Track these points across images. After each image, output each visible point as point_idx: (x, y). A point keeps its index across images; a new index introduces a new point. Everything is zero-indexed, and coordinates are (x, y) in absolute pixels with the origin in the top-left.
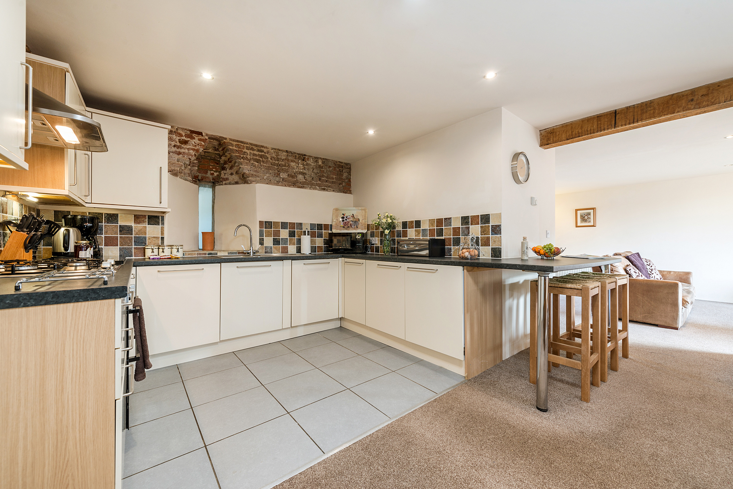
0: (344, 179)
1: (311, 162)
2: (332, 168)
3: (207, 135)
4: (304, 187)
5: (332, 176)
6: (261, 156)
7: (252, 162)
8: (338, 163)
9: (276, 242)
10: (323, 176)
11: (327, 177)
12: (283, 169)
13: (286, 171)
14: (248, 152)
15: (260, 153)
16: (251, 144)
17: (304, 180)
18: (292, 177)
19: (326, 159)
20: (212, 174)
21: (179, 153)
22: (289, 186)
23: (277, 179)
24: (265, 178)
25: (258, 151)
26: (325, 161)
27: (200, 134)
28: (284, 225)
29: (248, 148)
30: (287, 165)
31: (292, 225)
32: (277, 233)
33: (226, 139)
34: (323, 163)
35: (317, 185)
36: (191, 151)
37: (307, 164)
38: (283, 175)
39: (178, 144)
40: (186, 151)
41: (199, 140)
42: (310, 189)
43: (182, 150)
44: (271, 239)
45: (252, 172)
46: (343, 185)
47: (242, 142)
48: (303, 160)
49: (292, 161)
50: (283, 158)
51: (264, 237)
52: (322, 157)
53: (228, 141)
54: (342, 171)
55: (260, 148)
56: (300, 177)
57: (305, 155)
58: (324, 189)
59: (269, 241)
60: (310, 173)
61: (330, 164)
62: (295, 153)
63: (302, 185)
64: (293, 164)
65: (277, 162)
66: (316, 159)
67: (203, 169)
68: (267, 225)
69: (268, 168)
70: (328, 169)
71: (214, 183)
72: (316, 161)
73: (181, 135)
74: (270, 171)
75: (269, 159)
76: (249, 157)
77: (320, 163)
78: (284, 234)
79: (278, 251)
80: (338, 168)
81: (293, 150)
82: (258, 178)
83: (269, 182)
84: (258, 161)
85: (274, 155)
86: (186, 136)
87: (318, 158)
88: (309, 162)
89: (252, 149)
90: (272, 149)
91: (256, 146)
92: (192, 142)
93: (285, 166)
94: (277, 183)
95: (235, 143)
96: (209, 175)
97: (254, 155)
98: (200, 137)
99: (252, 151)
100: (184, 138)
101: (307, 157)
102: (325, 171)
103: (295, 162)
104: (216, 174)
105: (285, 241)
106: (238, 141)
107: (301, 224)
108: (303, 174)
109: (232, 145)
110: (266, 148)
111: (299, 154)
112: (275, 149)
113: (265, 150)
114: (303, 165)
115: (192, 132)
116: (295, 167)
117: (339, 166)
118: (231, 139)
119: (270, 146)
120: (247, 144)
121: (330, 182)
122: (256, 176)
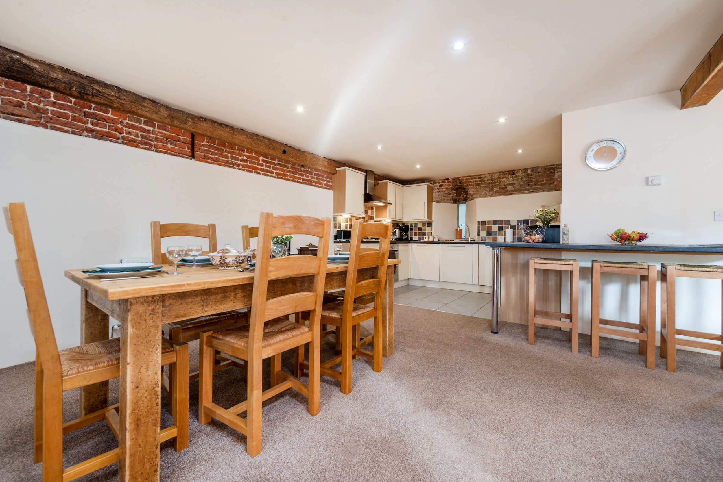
0: (556, 179)
1: (520, 174)
2: (541, 173)
3: (451, 179)
4: (513, 194)
5: (541, 179)
6: (481, 181)
7: (475, 186)
8: (550, 167)
9: (489, 234)
10: (532, 181)
11: (536, 182)
12: (496, 185)
13: (498, 186)
14: (472, 181)
15: (480, 179)
16: (475, 176)
17: (513, 189)
18: (503, 188)
19: (535, 167)
20: (463, 196)
21: (439, 192)
22: (500, 195)
23: (492, 193)
24: (483, 194)
25: (479, 178)
26: (534, 169)
27: (448, 179)
28: (495, 223)
29: (472, 179)
30: (499, 181)
31: (501, 222)
32: (489, 228)
33: (460, 177)
34: (532, 171)
35: (526, 190)
36: (444, 189)
37: (516, 176)
38: (496, 189)
39: (439, 187)
40: (442, 190)
41: (448, 182)
42: (518, 194)
43: (441, 190)
44: (486, 232)
45: (474, 192)
46: (555, 184)
47: (469, 176)
48: (513, 174)
49: (503, 178)
50: (496, 177)
51: (481, 231)
52: (531, 167)
53: (462, 178)
54: (554, 172)
55: (480, 176)
56: (510, 188)
57: (514, 170)
58: (533, 192)
59: (484, 234)
60: (518, 183)
61: (539, 170)
62: (505, 171)
63: (511, 193)
64: (503, 180)
65: (491, 182)
66: (525, 170)
67: (458, 195)
68: (484, 223)
69: (485, 187)
70: (537, 175)
71: (466, 200)
72: (525, 172)
73: (440, 183)
74: (487, 189)
75: (486, 181)
76: (473, 184)
77: (529, 172)
78: (495, 228)
79: (490, 239)
80: (548, 171)
81: (503, 170)
82: (478, 195)
83: (486, 196)
84: (478, 184)
85: (489, 178)
86: (442, 182)
87: (526, 169)
88: (518, 174)
89: (475, 178)
90: (488, 174)
91: (478, 175)
92: (444, 184)
93: (497, 182)
94: (492, 196)
95: (465, 178)
96: (461, 197)
97: (476, 181)
98: (448, 181)
99: (475, 180)
100: (441, 184)
101: (516, 171)
102: (534, 177)
103: (505, 177)
104: (465, 196)
105: (495, 233)
106: (467, 176)
107: (508, 221)
108: (512, 184)
109: (463, 180)
110: (484, 174)
111: (509, 171)
112: (490, 173)
113: (483, 176)
114: (513, 178)
115: (445, 179)
116: (506, 181)
117: (550, 169)
118: (463, 177)
119: (486, 173)
120: (472, 176)
121: (539, 185)
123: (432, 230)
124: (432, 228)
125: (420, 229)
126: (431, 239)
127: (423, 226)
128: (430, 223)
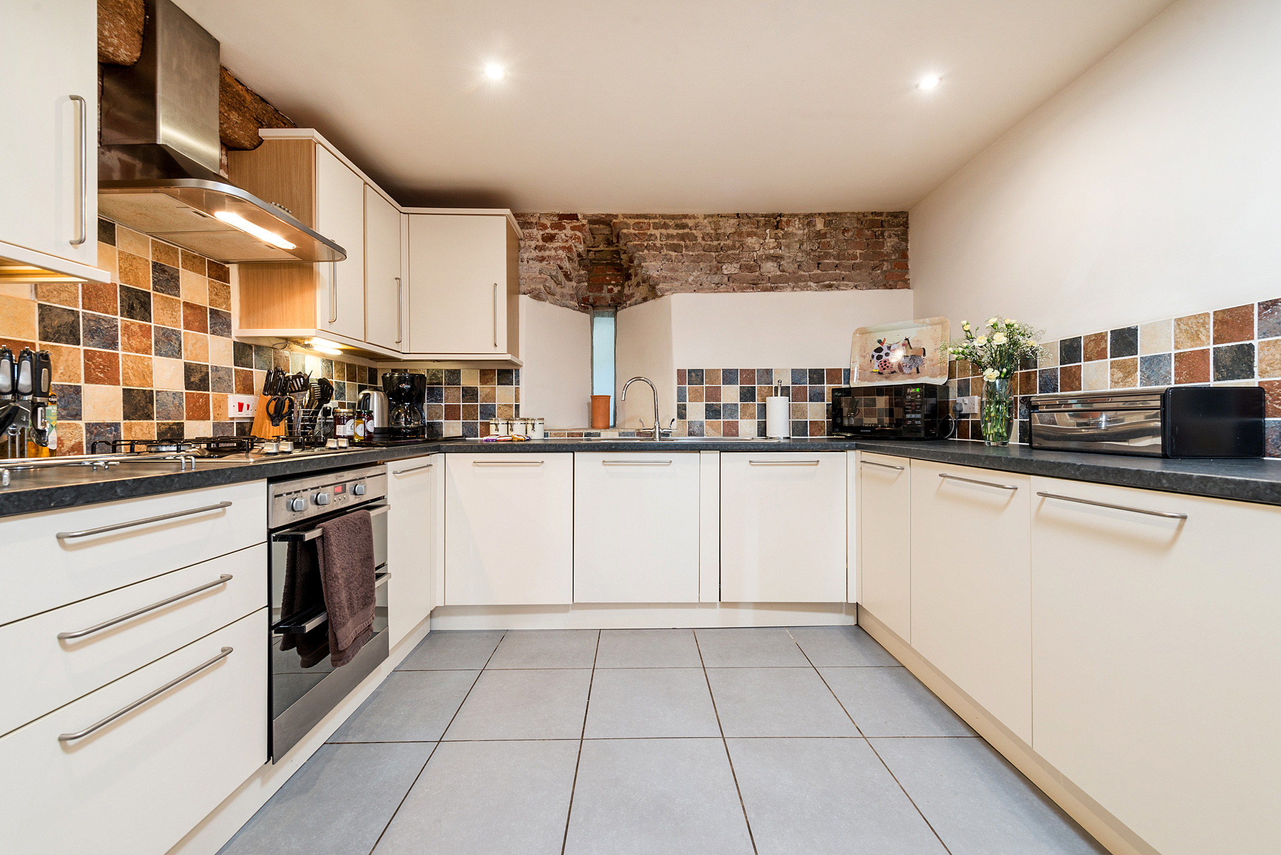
0: (888, 255)
1: (796, 229)
2: (850, 234)
3: (585, 217)
4: (777, 288)
5: (851, 252)
6: (682, 237)
7: (665, 252)
8: (870, 217)
9: (713, 412)
10: (827, 256)
11: (837, 257)
12: (728, 256)
13: (737, 259)
14: (657, 233)
15: (681, 231)
16: (663, 216)
17: (779, 273)
18: (750, 269)
19: (835, 214)
20: (610, 291)
21: (542, 259)
22: (743, 290)
23: (716, 279)
24: (690, 280)
25: (678, 226)
26: (832, 218)
27: (574, 217)
28: (730, 376)
29: (656, 227)
30: (737, 245)
31: (749, 374)
32: (714, 394)
33: (616, 216)
34: (827, 224)
35: (811, 278)
36: (560, 252)
37: (786, 235)
38: (730, 269)
39: (541, 243)
40: (553, 253)
41: (573, 229)
42: (793, 289)
43: (547, 253)
44: (702, 405)
45: (664, 273)
46: (885, 268)
47: (645, 216)
48: (777, 227)
49: (749, 235)
50: (729, 231)
51: (687, 403)
52: (825, 211)
53: (621, 219)
54: (882, 233)
55: (680, 221)
56: (769, 268)
57: (780, 215)
58: (830, 287)
59: (696, 411)
60: (792, 254)
61: (846, 223)
62: (756, 215)
63: (773, 285)
64: (751, 241)
65: (715, 243)
66: (808, 219)
67: (595, 284)
68: (694, 376)
69: (697, 260)
70: (841, 237)
71: (616, 305)
72: (809, 224)
73: (544, 227)
74: (702, 265)
75: (700, 240)
76: (658, 243)
77: (820, 225)
78: (730, 394)
79: (716, 429)
80: (868, 229)
81: (750, 210)
82: (676, 284)
83: (699, 287)
84: (676, 248)
85: (709, 230)
86: (554, 226)
87: (812, 215)
88: (790, 229)
89: (666, 226)
90: (706, 217)
91: (673, 217)
92: (562, 234)
93: (733, 247)
94: (717, 287)
95: (632, 221)
96: (605, 293)
97: (669, 237)
98: (575, 223)
99: (664, 231)
100: (549, 231)
101: (784, 219)
102: (833, 243)
103: (755, 234)
104: (616, 290)
105: (732, 409)
106: (638, 216)
107: (769, 372)
108: (776, 258)
109: (627, 226)
110: (694, 217)
111: (765, 216)
112: (712, 216)
113: (691, 223)
114: (776, 238)
115: (562, 217)
116: (757, 247)
117: (873, 224)
118: (625, 216)
119: (699, 211)
120: (655, 217)
121: (845, 268)
122: (672, 279)
123: (517, 399)
124: (517, 390)
125: (470, 394)
126: (518, 430)
127: (482, 382)
128: (509, 372)
